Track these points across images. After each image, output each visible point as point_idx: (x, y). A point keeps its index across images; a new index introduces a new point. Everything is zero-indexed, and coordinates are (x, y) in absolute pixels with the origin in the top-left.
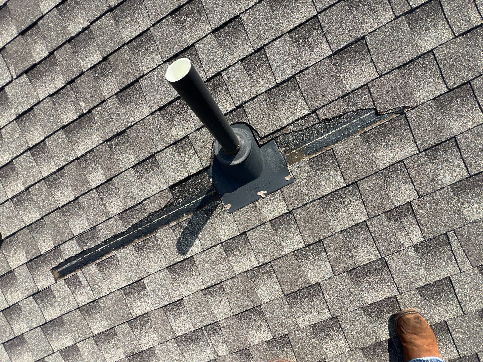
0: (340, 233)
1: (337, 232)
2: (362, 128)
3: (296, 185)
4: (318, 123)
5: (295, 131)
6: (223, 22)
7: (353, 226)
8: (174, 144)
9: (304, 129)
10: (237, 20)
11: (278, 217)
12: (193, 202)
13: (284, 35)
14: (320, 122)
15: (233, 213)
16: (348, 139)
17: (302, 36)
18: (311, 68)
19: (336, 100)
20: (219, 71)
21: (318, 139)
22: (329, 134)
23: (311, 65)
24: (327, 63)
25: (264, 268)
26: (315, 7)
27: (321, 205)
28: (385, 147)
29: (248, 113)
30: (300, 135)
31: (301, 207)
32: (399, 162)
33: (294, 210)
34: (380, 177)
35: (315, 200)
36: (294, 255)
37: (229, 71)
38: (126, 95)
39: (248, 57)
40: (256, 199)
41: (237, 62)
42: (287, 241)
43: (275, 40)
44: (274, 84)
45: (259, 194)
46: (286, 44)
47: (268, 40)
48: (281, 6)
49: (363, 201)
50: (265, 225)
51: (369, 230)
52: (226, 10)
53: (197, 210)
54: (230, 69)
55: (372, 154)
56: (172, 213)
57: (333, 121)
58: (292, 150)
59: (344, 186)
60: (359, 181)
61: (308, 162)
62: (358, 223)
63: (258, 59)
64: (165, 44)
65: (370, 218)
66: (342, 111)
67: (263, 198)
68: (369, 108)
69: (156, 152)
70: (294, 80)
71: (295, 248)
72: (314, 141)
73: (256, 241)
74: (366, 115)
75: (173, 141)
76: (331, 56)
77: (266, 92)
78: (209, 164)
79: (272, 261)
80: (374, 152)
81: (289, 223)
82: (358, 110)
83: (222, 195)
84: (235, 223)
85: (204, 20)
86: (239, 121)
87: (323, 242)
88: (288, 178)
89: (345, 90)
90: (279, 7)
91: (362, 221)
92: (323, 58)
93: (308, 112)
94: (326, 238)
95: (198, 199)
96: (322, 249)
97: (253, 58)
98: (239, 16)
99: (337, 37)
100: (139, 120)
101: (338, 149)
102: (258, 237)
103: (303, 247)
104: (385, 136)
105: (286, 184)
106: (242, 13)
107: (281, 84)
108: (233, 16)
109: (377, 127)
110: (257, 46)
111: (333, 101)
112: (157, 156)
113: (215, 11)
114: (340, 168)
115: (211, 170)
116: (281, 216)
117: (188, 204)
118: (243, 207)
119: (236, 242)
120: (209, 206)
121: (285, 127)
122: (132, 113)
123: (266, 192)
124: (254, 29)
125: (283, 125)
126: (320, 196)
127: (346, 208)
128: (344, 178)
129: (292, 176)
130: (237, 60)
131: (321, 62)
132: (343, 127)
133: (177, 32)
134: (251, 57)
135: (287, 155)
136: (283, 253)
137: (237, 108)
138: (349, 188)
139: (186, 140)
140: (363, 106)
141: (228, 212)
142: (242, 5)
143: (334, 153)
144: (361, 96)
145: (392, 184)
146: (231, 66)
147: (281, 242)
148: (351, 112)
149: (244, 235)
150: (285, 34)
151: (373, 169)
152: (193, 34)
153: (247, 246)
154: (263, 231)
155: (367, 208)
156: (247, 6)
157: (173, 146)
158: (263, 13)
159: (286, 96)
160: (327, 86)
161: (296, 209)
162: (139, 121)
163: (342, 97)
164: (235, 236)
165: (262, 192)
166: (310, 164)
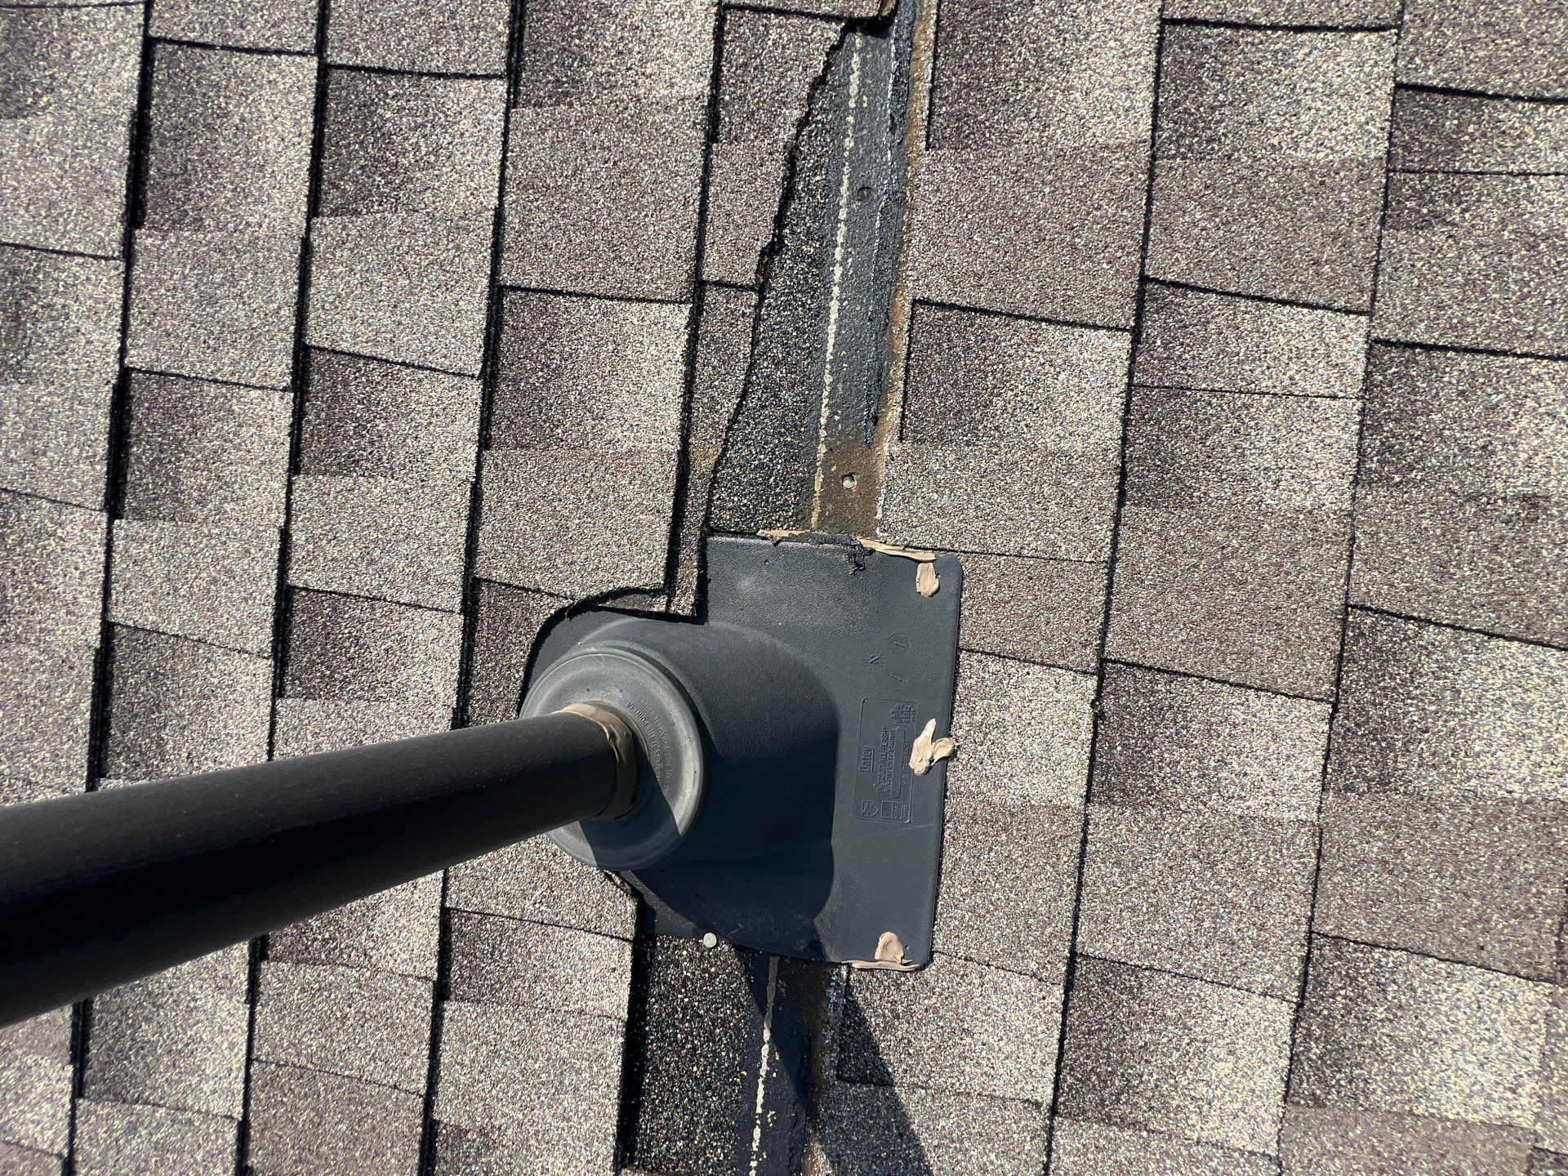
0: (1361, 492)
1: (1346, 506)
2: (899, 122)
3: (983, 564)
4: (762, 299)
5: (733, 421)
6: (102, 448)
7: (1362, 412)
8: (442, 992)
9: (749, 374)
10: (136, 390)
11: (1094, 743)
12: (760, 1100)
13: (313, 235)
14: (761, 289)
15: (938, 946)
16: (912, 209)
17: (362, 167)
18: (509, 199)
19: (707, 169)
20: (271, 590)
21: (831, 341)
22: (837, 278)
23: (496, 193)
24: (533, 123)
25: (1323, 984)
26: (289, 53)
27: (1156, 505)
28: (1051, 71)
29: (522, 579)
30: (763, 407)
31: (1108, 602)
32: (1161, 39)
33: (1102, 645)
34: (1184, 158)
35: (1117, 519)
36: (1347, 788)
37: (303, 547)
38: (110, 1048)
39: (300, 429)
40: (937, 794)
41: (289, 492)
42: (1245, 781)
43: (304, 282)
44: (475, 390)
45: (918, 763)
46: (351, 250)
47: (285, 312)
48: (198, 186)
49: (1260, 299)
50: (1097, 834)
51: (1428, 348)
52: (71, 409)
53: (812, 1114)
54: (298, 537)
55: (1050, 139)
57: (793, 233)
58: (806, 483)
59: (1128, 345)
60: (1143, 266)
61: (907, 444)
62: (1364, 381)
63: (335, 398)
64: (31, 739)
65: (1370, 314)
66: (770, 167)
67: (953, 755)
68: (833, 48)
69: (420, 1107)
70: (513, 296)
71: (1313, 762)
72: (831, 362)
73: (1153, 933)
74: (854, 78)
75: (425, 992)
76: (517, 93)
77: (484, 443)
78: (631, 906)
79: (1311, 919)
80: (1046, 126)
81: (1157, 712)
82: (811, 98)
83: (815, 945)
84: (992, 975)
85: (52, 520)
86: (532, 638)
87: (1362, 608)
88: (927, 582)
89: (688, 107)
90: (202, 194)
91: (1362, 356)
92: (498, 129)
93: (680, 317)
94: (1348, 576)
95: (764, 1068)
96: (1396, 631)
97: (318, 416)
98: (125, 373)
99: (455, 28)
100: (242, 1074)
101: (934, 276)
102: (1133, 909)
103: (1332, 717)
104: (1001, 42)
105: (951, 606)
106: (123, 352)
107: (494, 364)
108: (106, 394)
109: (936, 57)
110: (281, 369)
111: (705, 184)
112: (445, 1113)
113: (44, 454)
114: (1030, 318)
115: (665, 913)
116: (1095, 726)
117: (757, 1133)
118: (939, 882)
119: (1090, 1033)
120: (828, 1036)
121: (684, 455)
122: (194, 1080)
123: (931, 726)
124: (211, 342)
125: (669, 455)
126: (1108, 484)
127: (1245, 399)
128: (1085, 325)
129: (930, 556)
130: (278, 486)
131: (511, 143)
132: (843, 201)
133: (20, 658)
134: (308, 422)
135: (814, 519)
136: (1301, 841)
137: (470, 607)
138: (1153, 328)
139: (460, 932)
140: (805, 69)
141: (917, 970)
142: (95, 337)
143: (942, 306)
144: (759, 55)
145: (1251, 124)
146: (288, 522)
147: (1236, 809)
148: (799, 133)
149: (1082, 968)
150: (308, 230)
151: (1127, 173)
152: (69, 598)
153: (1147, 994)
154: (1118, 863)
155: (1304, 297)
156: (109, 315)
157: (450, 1007)
158: (178, 269)
159: (558, 372)
160: (626, 172)
161: (1104, 633)
162: (247, 1079)
163: (712, 137)
164: (1058, 1017)
165: (919, 742)
166: (923, 441)
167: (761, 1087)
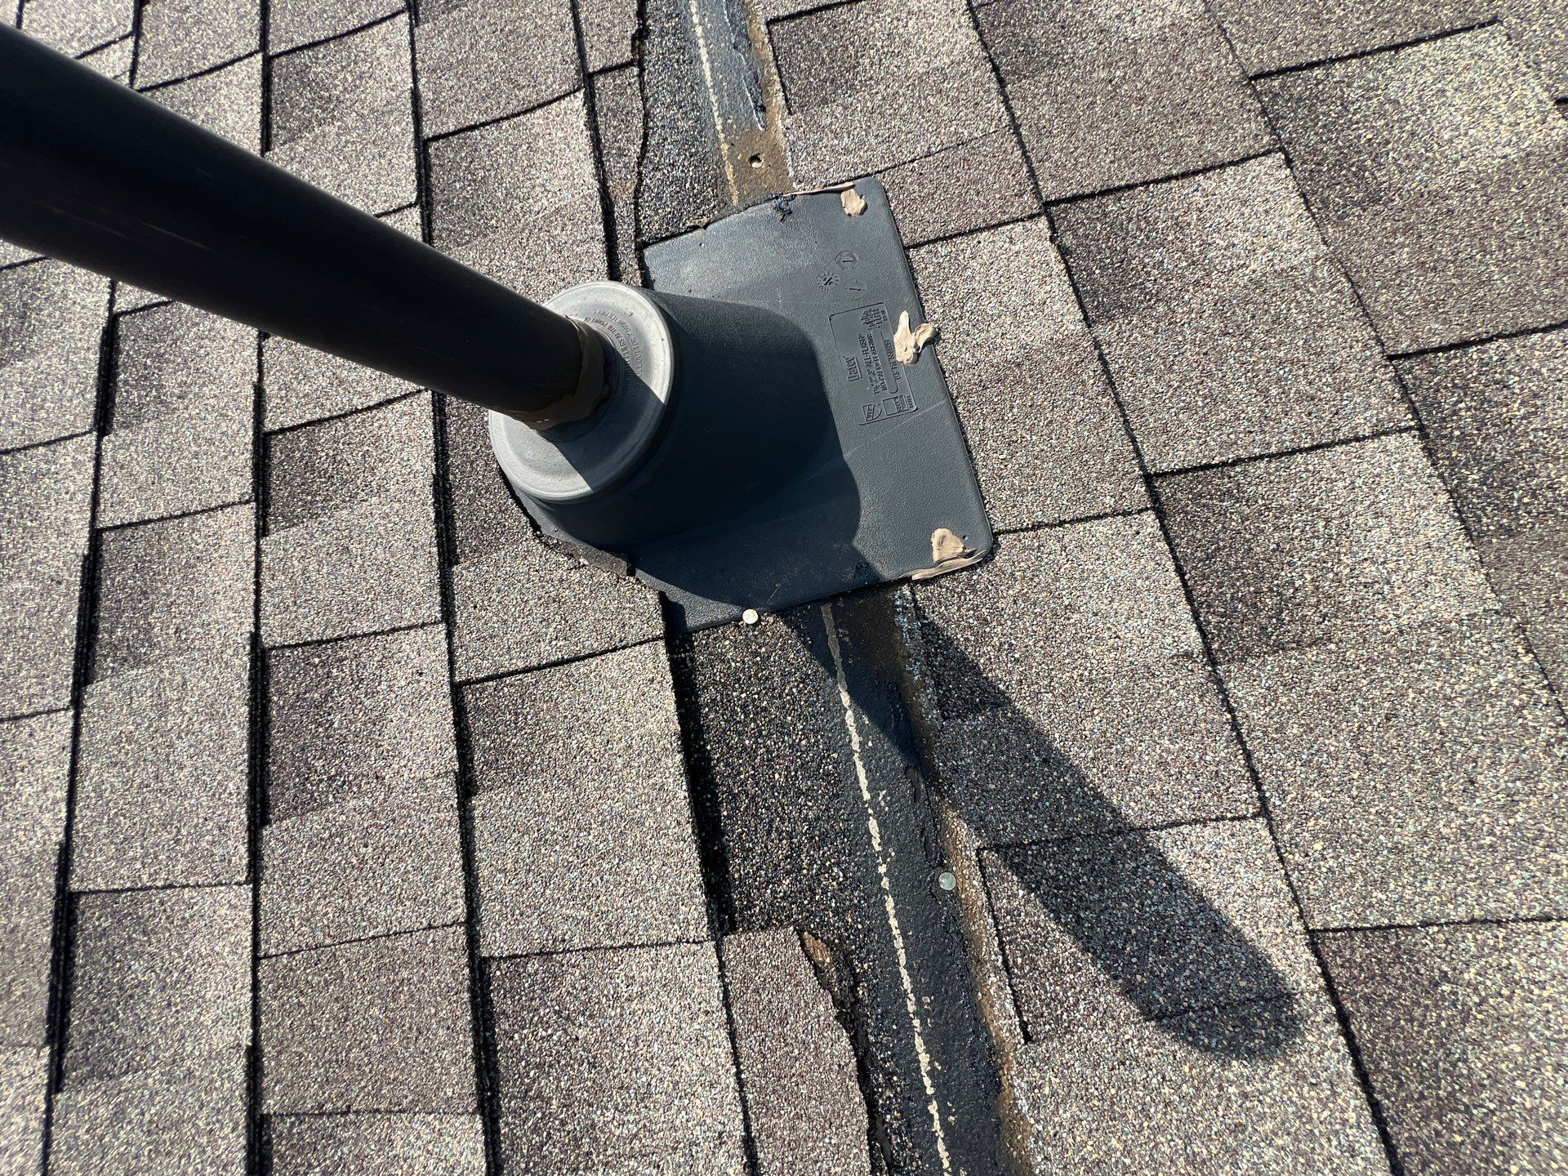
3: (897, 176)
11: (1070, 274)
12: (863, 782)
15: (1000, 525)
25: (1435, 406)
33: (1038, 193)
35: (1003, 94)
40: (935, 379)
45: (904, 354)
53: (930, 775)
56: (907, 984)
58: (719, 177)
61: (797, 114)
67: (936, 338)
73: (1221, 424)
78: (651, 598)
81: (1119, 229)
83: (865, 570)
84: (1072, 533)
87: (1264, 75)
88: (853, 204)
102: (1188, 408)
105: (884, 217)
115: (690, 602)
116: (1065, 262)
117: (873, 825)
118: (972, 460)
119: (1209, 556)
120: (915, 672)
123: (904, 318)
126: (982, 73)
129: (848, 184)
135: (735, 202)
141: (985, 560)
149: (1165, 489)
153: (1250, 491)
161: (1034, 180)
162: (254, 980)
165: (897, 338)
166: (811, 108)
167: (859, 764)
